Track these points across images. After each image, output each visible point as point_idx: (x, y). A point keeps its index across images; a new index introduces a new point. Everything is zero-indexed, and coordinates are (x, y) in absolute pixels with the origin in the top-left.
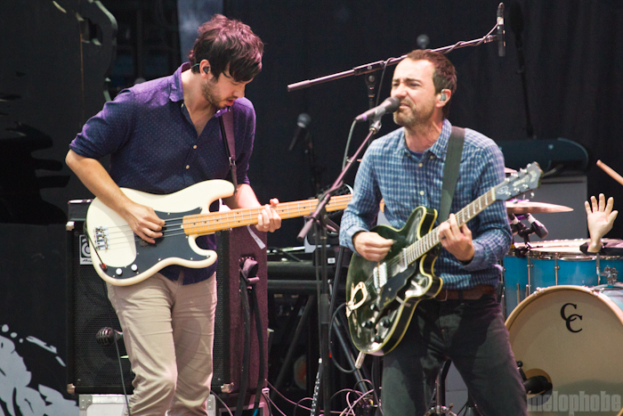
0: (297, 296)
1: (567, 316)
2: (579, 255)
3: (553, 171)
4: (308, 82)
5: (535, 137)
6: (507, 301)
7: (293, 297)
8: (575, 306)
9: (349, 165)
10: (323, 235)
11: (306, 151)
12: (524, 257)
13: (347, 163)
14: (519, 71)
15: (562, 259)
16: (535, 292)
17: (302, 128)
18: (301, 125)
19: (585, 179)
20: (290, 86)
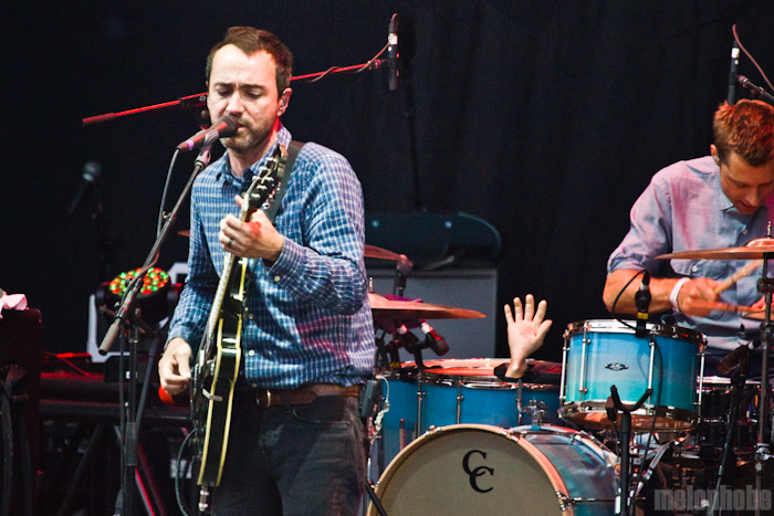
0: (75, 425)
1: (472, 469)
2: (492, 380)
3: (450, 260)
4: (112, 115)
5: (425, 210)
6: (386, 444)
7: (69, 425)
8: (484, 455)
9: (167, 224)
10: (133, 337)
11: (94, 216)
12: (412, 381)
13: (164, 221)
14: (407, 114)
15: (469, 386)
16: (427, 433)
17: (89, 183)
18: (88, 177)
19: (494, 273)
20: (84, 120)
